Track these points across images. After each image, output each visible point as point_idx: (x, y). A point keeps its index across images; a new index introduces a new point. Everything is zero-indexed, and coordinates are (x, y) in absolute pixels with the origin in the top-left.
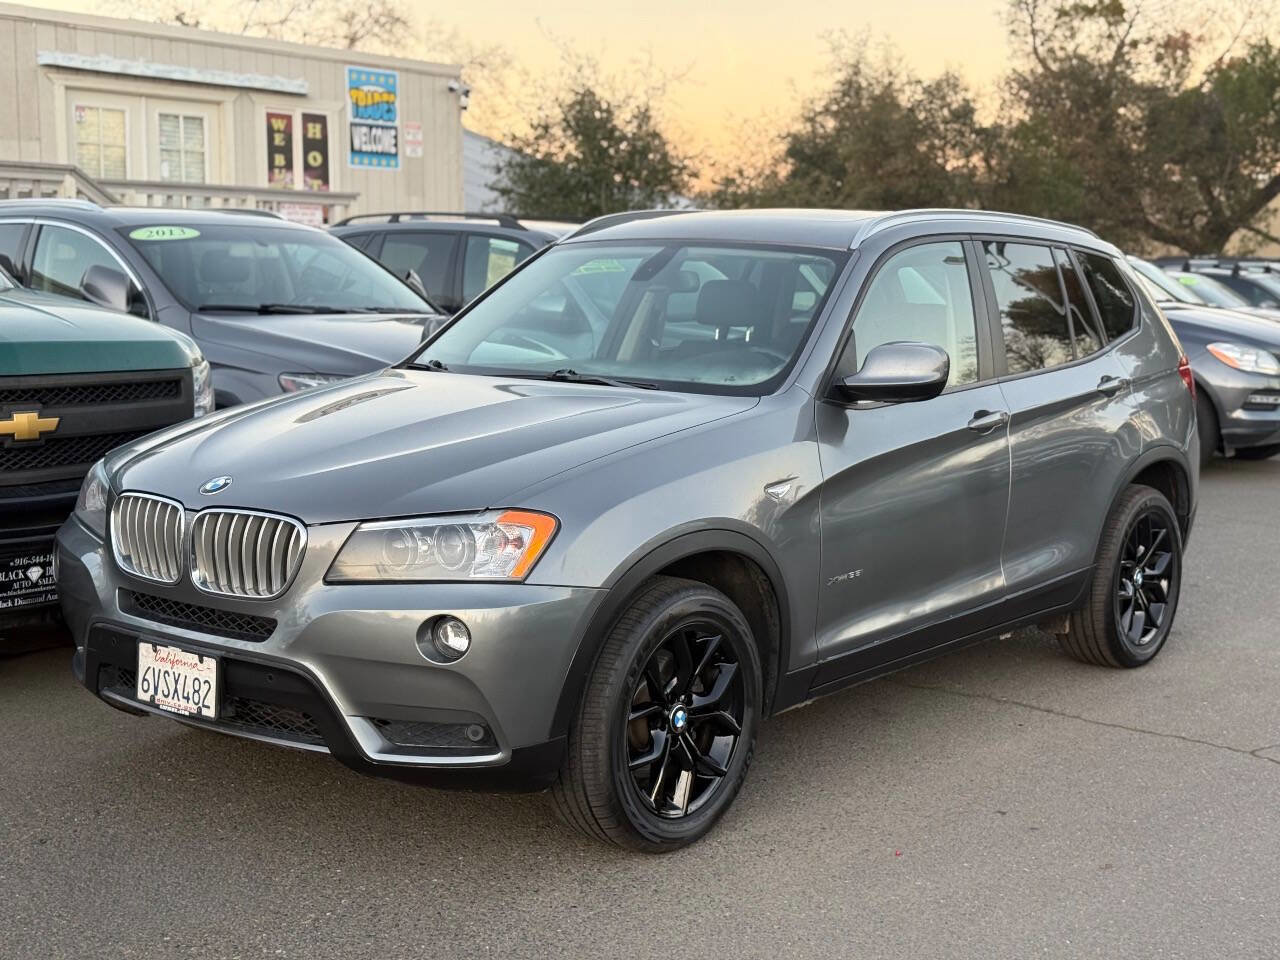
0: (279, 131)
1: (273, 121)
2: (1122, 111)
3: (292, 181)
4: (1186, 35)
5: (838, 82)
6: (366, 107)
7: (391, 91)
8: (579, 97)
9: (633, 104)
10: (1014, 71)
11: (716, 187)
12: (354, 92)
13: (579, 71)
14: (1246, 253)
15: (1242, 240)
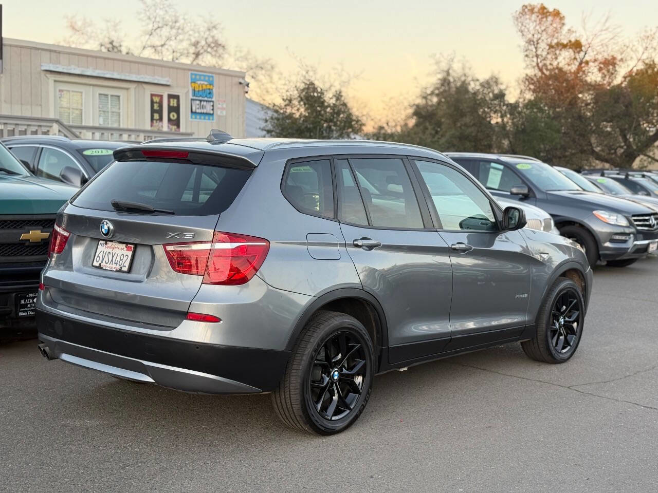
0: (156, 103)
1: (154, 98)
2: (580, 96)
3: (162, 126)
4: (614, 58)
5: (439, 79)
6: (199, 91)
7: (211, 84)
8: (307, 86)
9: (333, 90)
10: (527, 75)
11: (375, 131)
12: (193, 84)
13: (307, 73)
14: (642, 168)
15: (641, 161)
